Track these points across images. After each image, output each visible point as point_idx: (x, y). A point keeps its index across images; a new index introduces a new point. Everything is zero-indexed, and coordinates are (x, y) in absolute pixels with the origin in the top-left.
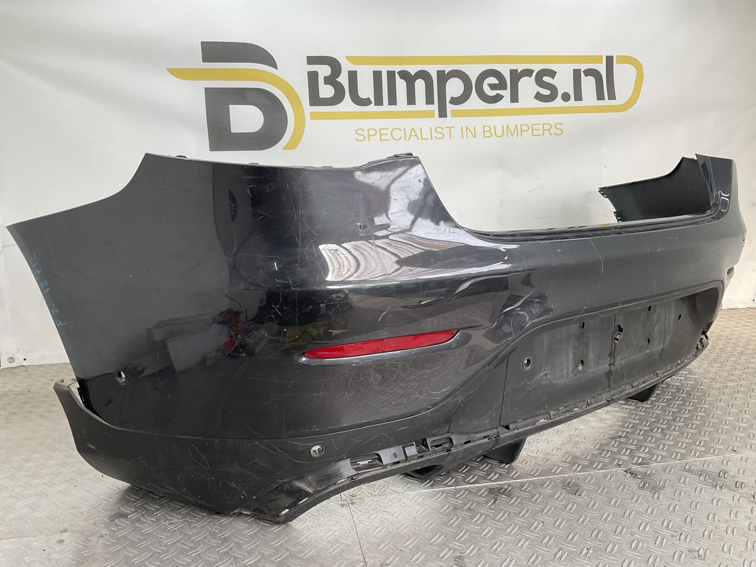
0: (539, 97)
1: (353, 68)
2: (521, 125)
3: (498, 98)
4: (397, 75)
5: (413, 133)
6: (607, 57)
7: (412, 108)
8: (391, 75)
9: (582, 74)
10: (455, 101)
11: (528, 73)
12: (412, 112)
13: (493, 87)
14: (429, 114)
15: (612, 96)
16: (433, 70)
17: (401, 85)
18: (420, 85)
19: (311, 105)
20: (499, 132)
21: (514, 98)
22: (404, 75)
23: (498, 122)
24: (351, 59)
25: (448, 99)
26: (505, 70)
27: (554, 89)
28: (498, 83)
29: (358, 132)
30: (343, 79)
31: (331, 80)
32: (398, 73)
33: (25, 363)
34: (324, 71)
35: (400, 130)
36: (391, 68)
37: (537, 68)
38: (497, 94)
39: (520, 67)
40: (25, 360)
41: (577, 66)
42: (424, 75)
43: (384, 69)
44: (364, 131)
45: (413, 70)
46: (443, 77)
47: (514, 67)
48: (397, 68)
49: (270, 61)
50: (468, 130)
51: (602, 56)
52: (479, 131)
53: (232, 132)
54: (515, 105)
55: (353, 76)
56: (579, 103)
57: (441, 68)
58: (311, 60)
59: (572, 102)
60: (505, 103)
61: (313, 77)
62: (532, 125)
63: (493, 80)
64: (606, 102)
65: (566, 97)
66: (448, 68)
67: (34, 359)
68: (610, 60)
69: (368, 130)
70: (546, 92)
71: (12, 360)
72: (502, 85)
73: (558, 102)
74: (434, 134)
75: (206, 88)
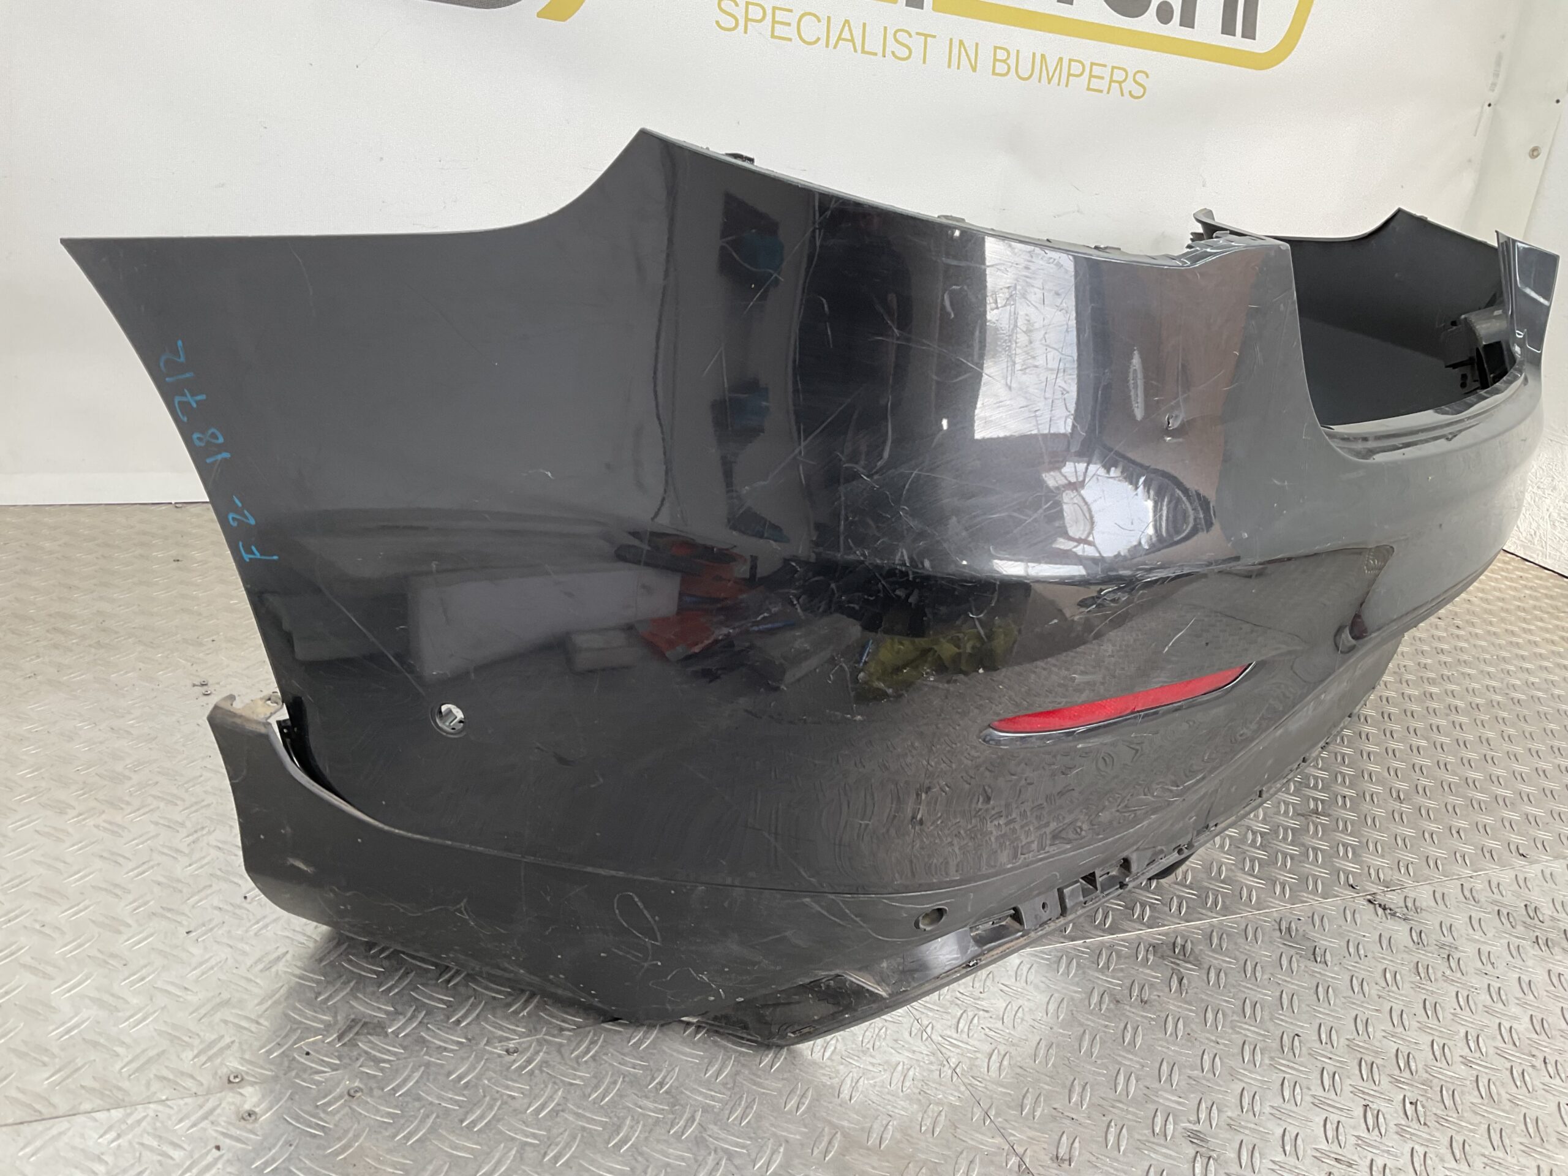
20: (1025, 69)
23: (1024, 41)
35: (819, 20)
52: (985, 58)
62: (1092, 64)
74: (891, 45)
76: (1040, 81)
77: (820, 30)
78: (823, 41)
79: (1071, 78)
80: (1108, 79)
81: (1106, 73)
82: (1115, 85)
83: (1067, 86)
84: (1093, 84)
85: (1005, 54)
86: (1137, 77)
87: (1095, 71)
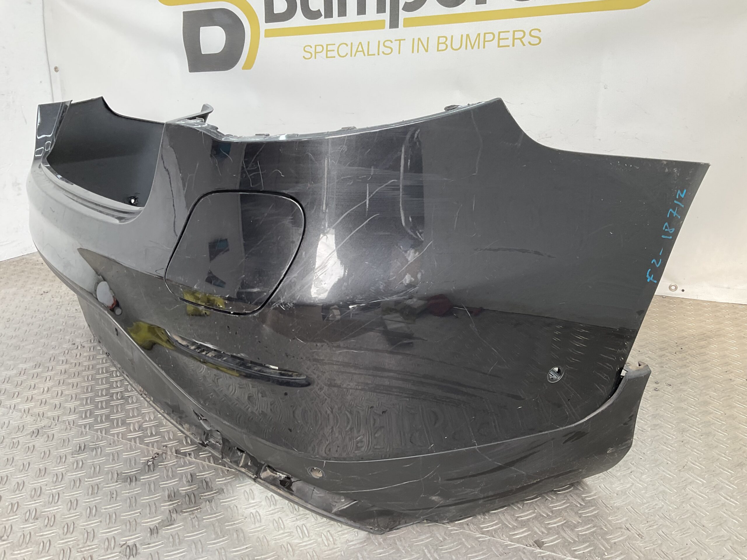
2: (485, 34)
7: (361, 18)
10: (409, 7)
12: (362, 23)
23: (457, 30)
25: (401, 5)
29: (306, 49)
35: (347, 46)
44: (311, 47)
53: (202, 53)
54: (481, 8)
60: (468, 6)
62: (499, 33)
74: (382, 49)
75: (184, 12)
76: (466, 49)
77: (348, 49)
78: (349, 54)
79: (486, 43)
80: (511, 38)
81: (510, 35)
82: (517, 42)
83: (484, 47)
84: (502, 43)
85: (445, 39)
86: (532, 33)
87: (502, 35)
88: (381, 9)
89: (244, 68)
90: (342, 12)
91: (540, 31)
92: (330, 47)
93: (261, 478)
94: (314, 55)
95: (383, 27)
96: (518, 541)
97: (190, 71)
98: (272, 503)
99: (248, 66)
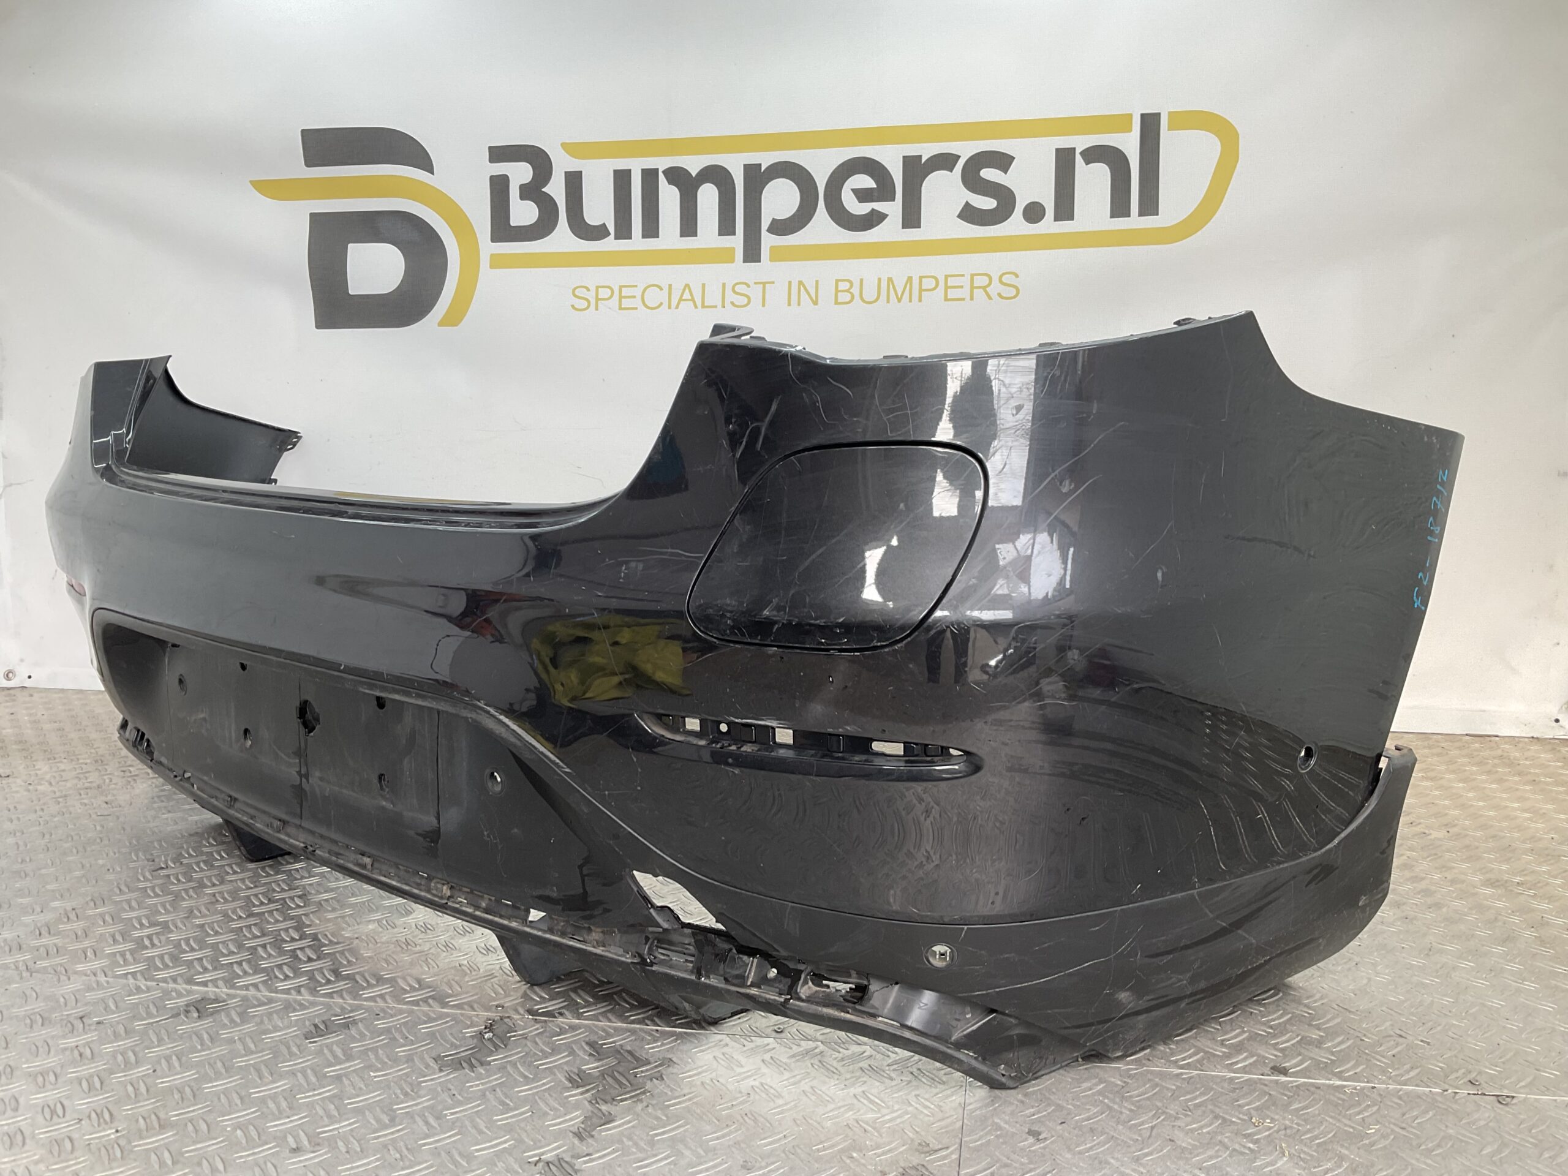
0: (969, 214)
1: (574, 165)
2: (921, 278)
3: (873, 220)
4: (661, 177)
5: (687, 295)
6: (1143, 116)
7: (689, 243)
8: (650, 176)
9: (1079, 159)
10: (780, 228)
11: (945, 161)
12: (689, 251)
13: (863, 195)
14: (725, 256)
15: (1150, 206)
16: (735, 165)
17: (669, 197)
18: (708, 196)
19: (493, 240)
20: (870, 293)
21: (912, 218)
22: (676, 176)
23: (870, 270)
24: (573, 149)
25: (765, 224)
26: (892, 158)
27: (1005, 198)
28: (875, 186)
29: (578, 292)
30: (556, 189)
31: (533, 191)
32: (664, 172)
33: (28, 683)
34: (520, 173)
35: (661, 289)
36: (650, 163)
37: (966, 150)
38: (873, 209)
39: (927, 151)
40: (30, 677)
41: (1065, 142)
42: (717, 175)
43: (636, 167)
44: (588, 290)
45: (694, 165)
46: (757, 178)
47: (912, 150)
48: (662, 163)
49: (420, 158)
50: (802, 288)
51: (1130, 116)
52: (827, 292)
53: (351, 292)
54: (912, 234)
55: (574, 181)
56: (1065, 226)
57: (752, 158)
58: (498, 154)
59: (1048, 225)
60: (891, 230)
61: (499, 186)
62: (947, 277)
63: (864, 181)
64: (1135, 221)
65: (1034, 213)
66: (766, 160)
67: (42, 678)
68: (1150, 125)
69: (597, 288)
70: (987, 203)
71: (10, 675)
72: (884, 191)
73: (1016, 225)
74: (730, 296)
75: (312, 215)
76: (888, 302)
78: (666, 304)
79: (923, 293)
80: (967, 288)
81: (965, 281)
82: (978, 292)
83: (920, 300)
84: (951, 294)
85: (848, 285)
86: (1004, 279)
87: (951, 282)
88: (726, 227)
89: (441, 324)
90: (651, 229)
91: (1017, 276)
92: (625, 292)
93: (800, 999)
94: (593, 302)
95: (732, 260)
96: (1244, 1070)
97: (317, 327)
98: (782, 1069)
99: (453, 319)
